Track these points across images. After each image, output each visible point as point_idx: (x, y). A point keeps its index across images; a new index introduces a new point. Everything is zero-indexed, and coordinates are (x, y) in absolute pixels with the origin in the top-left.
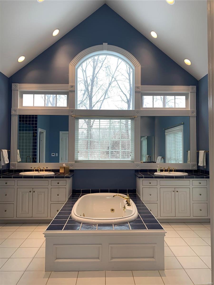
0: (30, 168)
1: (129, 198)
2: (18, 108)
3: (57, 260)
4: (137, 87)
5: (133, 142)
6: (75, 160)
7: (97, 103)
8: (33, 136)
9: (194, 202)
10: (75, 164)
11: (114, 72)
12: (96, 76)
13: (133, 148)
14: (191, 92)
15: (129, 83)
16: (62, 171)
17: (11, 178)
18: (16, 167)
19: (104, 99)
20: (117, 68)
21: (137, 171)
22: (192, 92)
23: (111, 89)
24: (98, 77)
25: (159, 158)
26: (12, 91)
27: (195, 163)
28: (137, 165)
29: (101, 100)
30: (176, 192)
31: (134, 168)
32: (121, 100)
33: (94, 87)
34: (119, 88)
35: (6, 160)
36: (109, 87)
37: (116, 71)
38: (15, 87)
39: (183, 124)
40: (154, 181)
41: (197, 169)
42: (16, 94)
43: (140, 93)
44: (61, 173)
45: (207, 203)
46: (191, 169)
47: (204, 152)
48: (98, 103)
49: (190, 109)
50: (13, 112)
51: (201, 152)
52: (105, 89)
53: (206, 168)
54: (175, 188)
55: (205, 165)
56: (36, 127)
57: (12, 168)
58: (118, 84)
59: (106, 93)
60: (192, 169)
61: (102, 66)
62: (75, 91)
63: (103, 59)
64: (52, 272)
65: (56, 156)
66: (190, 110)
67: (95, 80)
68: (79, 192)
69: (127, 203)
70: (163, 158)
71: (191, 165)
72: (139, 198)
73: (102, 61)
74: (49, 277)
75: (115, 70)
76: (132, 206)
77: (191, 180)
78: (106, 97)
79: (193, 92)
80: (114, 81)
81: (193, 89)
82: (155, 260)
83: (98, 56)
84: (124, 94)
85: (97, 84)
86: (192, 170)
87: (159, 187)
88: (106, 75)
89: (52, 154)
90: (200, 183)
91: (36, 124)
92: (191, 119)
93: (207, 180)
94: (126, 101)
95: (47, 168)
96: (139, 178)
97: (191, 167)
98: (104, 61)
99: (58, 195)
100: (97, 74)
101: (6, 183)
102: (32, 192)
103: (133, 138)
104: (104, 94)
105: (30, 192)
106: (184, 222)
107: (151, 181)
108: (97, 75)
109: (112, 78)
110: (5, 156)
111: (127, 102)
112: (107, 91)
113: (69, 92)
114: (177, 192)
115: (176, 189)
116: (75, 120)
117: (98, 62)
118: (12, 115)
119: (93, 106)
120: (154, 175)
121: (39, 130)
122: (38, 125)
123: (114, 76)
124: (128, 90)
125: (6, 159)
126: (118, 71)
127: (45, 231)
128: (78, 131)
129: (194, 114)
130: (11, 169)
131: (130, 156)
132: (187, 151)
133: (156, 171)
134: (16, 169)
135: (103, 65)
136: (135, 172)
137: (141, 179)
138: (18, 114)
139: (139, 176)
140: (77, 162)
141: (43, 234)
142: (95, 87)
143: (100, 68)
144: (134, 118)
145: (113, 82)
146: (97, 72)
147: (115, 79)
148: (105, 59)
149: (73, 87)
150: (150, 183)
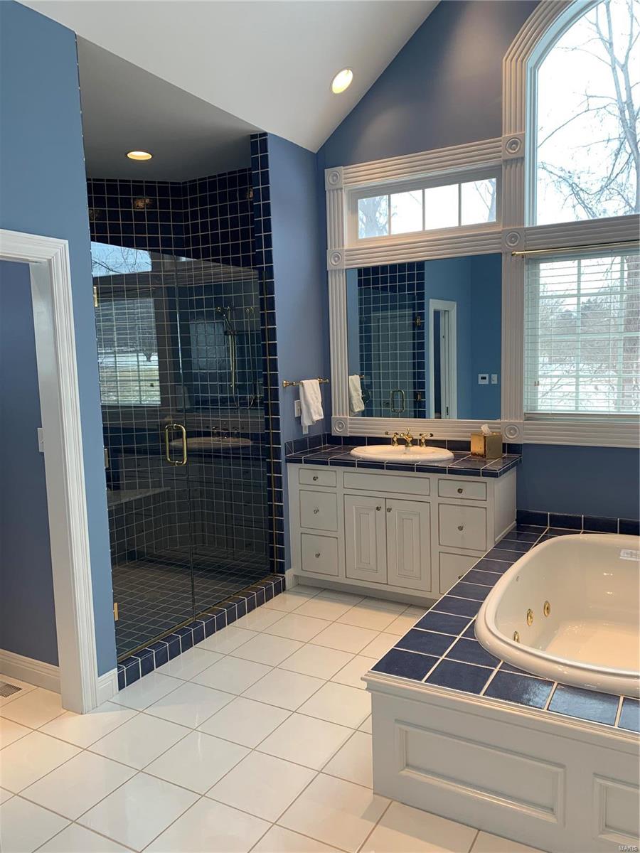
0: (381, 434)
2: (346, 247)
3: (406, 769)
6: (525, 411)
8: (414, 325)
10: (524, 424)
16: (477, 447)
17: (325, 463)
18: (347, 430)
26: (327, 193)
35: (315, 412)
38: (333, 181)
42: (338, 204)
44: (474, 454)
50: (331, 263)
56: (421, 296)
57: (337, 431)
62: (523, 158)
64: (394, 803)
65: (493, 383)
68: (541, 519)
74: (379, 821)
89: (480, 376)
91: (421, 286)
95: (432, 435)
99: (461, 528)
101: (315, 479)
102: (383, 510)
105: (378, 509)
110: (313, 399)
113: (503, 167)
116: (526, 267)
118: (331, 271)
121: (433, 305)
122: (427, 291)
125: (316, 409)
127: (369, 672)
128: (536, 306)
130: (335, 435)
134: (348, 436)
138: (345, 267)
140: (532, 417)
141: (362, 679)
149: (515, 143)
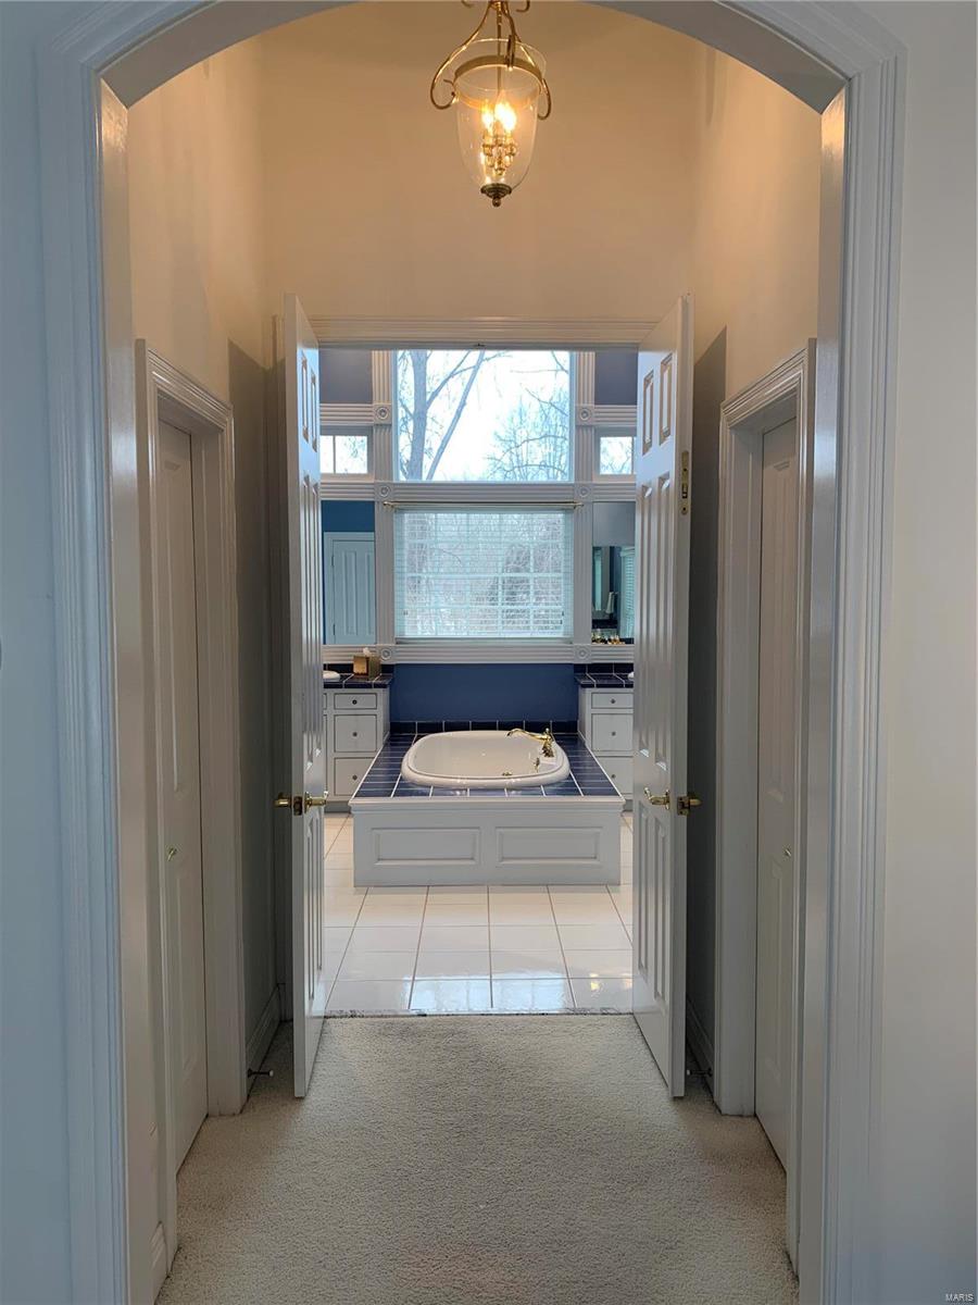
1: (549, 738)
3: (379, 862)
4: (582, 412)
5: (571, 582)
6: (396, 636)
10: (396, 647)
13: (571, 599)
16: (359, 668)
21: (580, 669)
28: (582, 651)
31: (572, 660)
40: (623, 697)
43: (592, 430)
44: (359, 674)
62: (390, 425)
64: (370, 888)
68: (410, 728)
69: (544, 752)
74: (366, 895)
76: (556, 757)
82: (600, 862)
96: (583, 686)
99: (355, 735)
103: (571, 570)
107: (614, 697)
113: (374, 429)
116: (394, 516)
120: (624, 679)
128: (403, 548)
131: (561, 624)
133: (632, 668)
136: (575, 671)
137: (590, 691)
140: (402, 641)
144: (572, 507)
149: (385, 412)
150: (613, 702)
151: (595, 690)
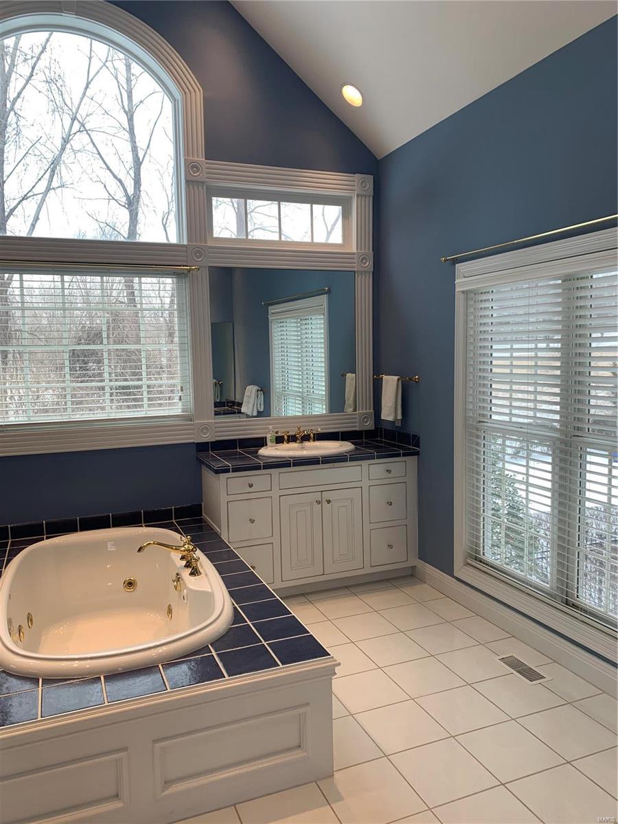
1: (191, 547)
4: (191, 167)
5: (189, 354)
7: (21, 201)
9: (372, 526)
11: (79, 100)
12: (12, 109)
13: (189, 372)
14: (358, 195)
15: (129, 143)
19: (48, 189)
20: (87, 87)
21: (202, 447)
22: (362, 195)
23: (71, 159)
24: (19, 112)
25: (251, 390)
27: (370, 409)
28: (205, 428)
29: (35, 191)
30: (325, 504)
31: (194, 439)
32: (107, 196)
33: (6, 146)
34: (98, 156)
36: (63, 149)
37: (86, 100)
39: (329, 292)
40: (260, 479)
41: (374, 429)
43: (203, 188)
45: (406, 525)
46: (357, 429)
47: (398, 380)
48: (24, 202)
49: (357, 249)
51: (387, 381)
52: (50, 157)
53: (400, 425)
54: (323, 493)
55: (400, 417)
58: (94, 144)
59: (53, 171)
60: (362, 429)
61: (31, 75)
63: (37, 51)
66: (354, 250)
67: (9, 119)
69: (187, 566)
70: (261, 390)
71: (358, 419)
72: (218, 536)
73: (32, 57)
75: (81, 95)
76: (206, 575)
77: (365, 463)
78: (55, 184)
79: (365, 196)
80: (79, 131)
81: (364, 184)
82: (305, 754)
83: (14, 38)
84: (115, 177)
85: (18, 134)
86: (361, 432)
87: (275, 493)
88: (50, 110)
90: (389, 471)
92: (358, 279)
93: (405, 461)
94: (124, 199)
96: (217, 472)
97: (357, 424)
98: (38, 59)
100: (15, 100)
103: (188, 340)
104: (48, 174)
106: (346, 587)
107: (252, 480)
108: (17, 106)
109: (73, 119)
111: (127, 206)
112: (55, 164)
114: (329, 502)
115: (326, 496)
117: (19, 59)
119: (7, 211)
120: (257, 457)
123: (78, 116)
124: (128, 166)
126: (92, 99)
129: (366, 265)
131: (180, 399)
132: (344, 376)
133: (261, 442)
135: (35, 71)
136: (198, 451)
137: (223, 476)
139: (216, 466)
142: (13, 147)
143: (25, 81)
144: (185, 272)
145: (75, 134)
146: (16, 95)
147: (83, 125)
148: (42, 52)
150: (251, 486)
151: (231, 474)
